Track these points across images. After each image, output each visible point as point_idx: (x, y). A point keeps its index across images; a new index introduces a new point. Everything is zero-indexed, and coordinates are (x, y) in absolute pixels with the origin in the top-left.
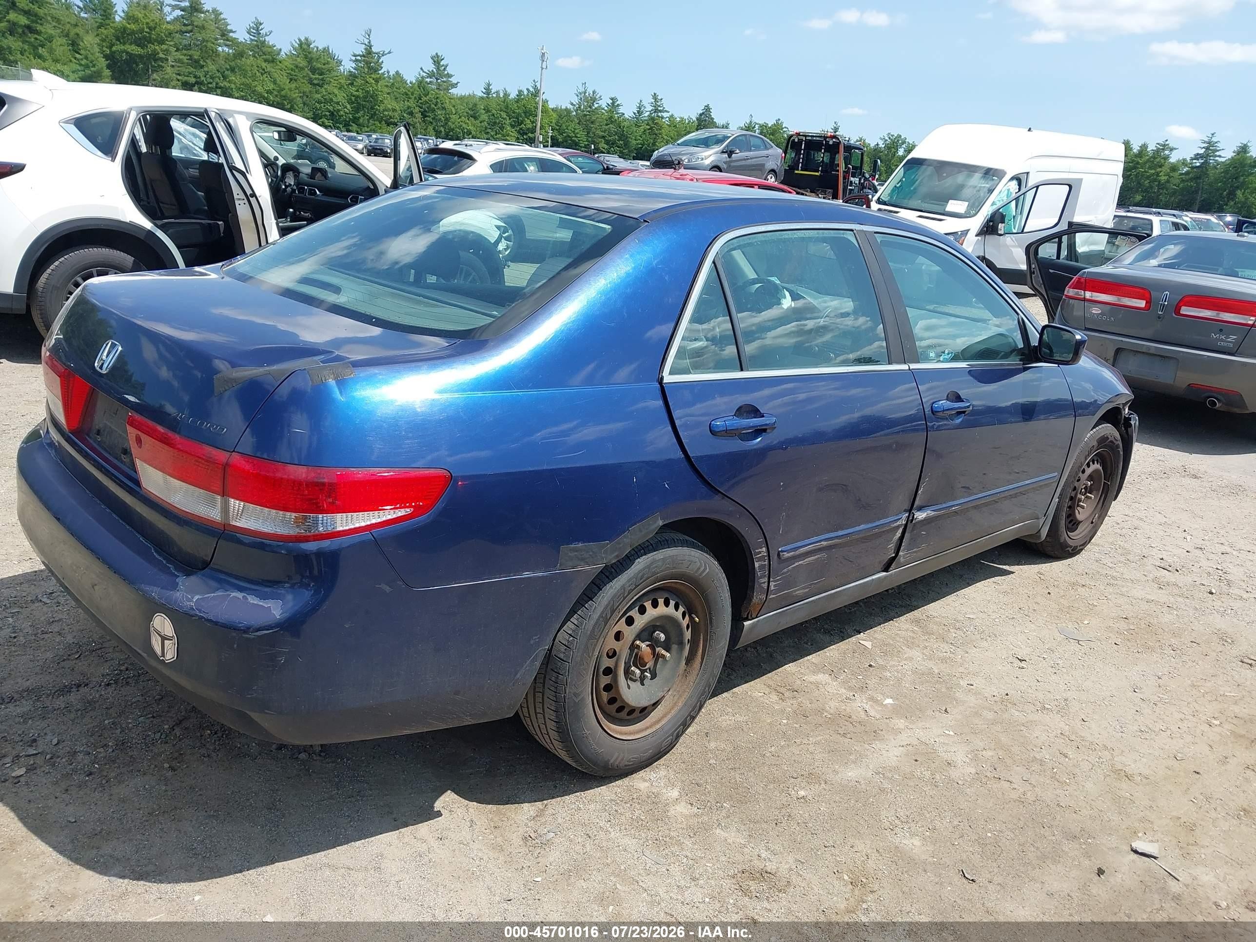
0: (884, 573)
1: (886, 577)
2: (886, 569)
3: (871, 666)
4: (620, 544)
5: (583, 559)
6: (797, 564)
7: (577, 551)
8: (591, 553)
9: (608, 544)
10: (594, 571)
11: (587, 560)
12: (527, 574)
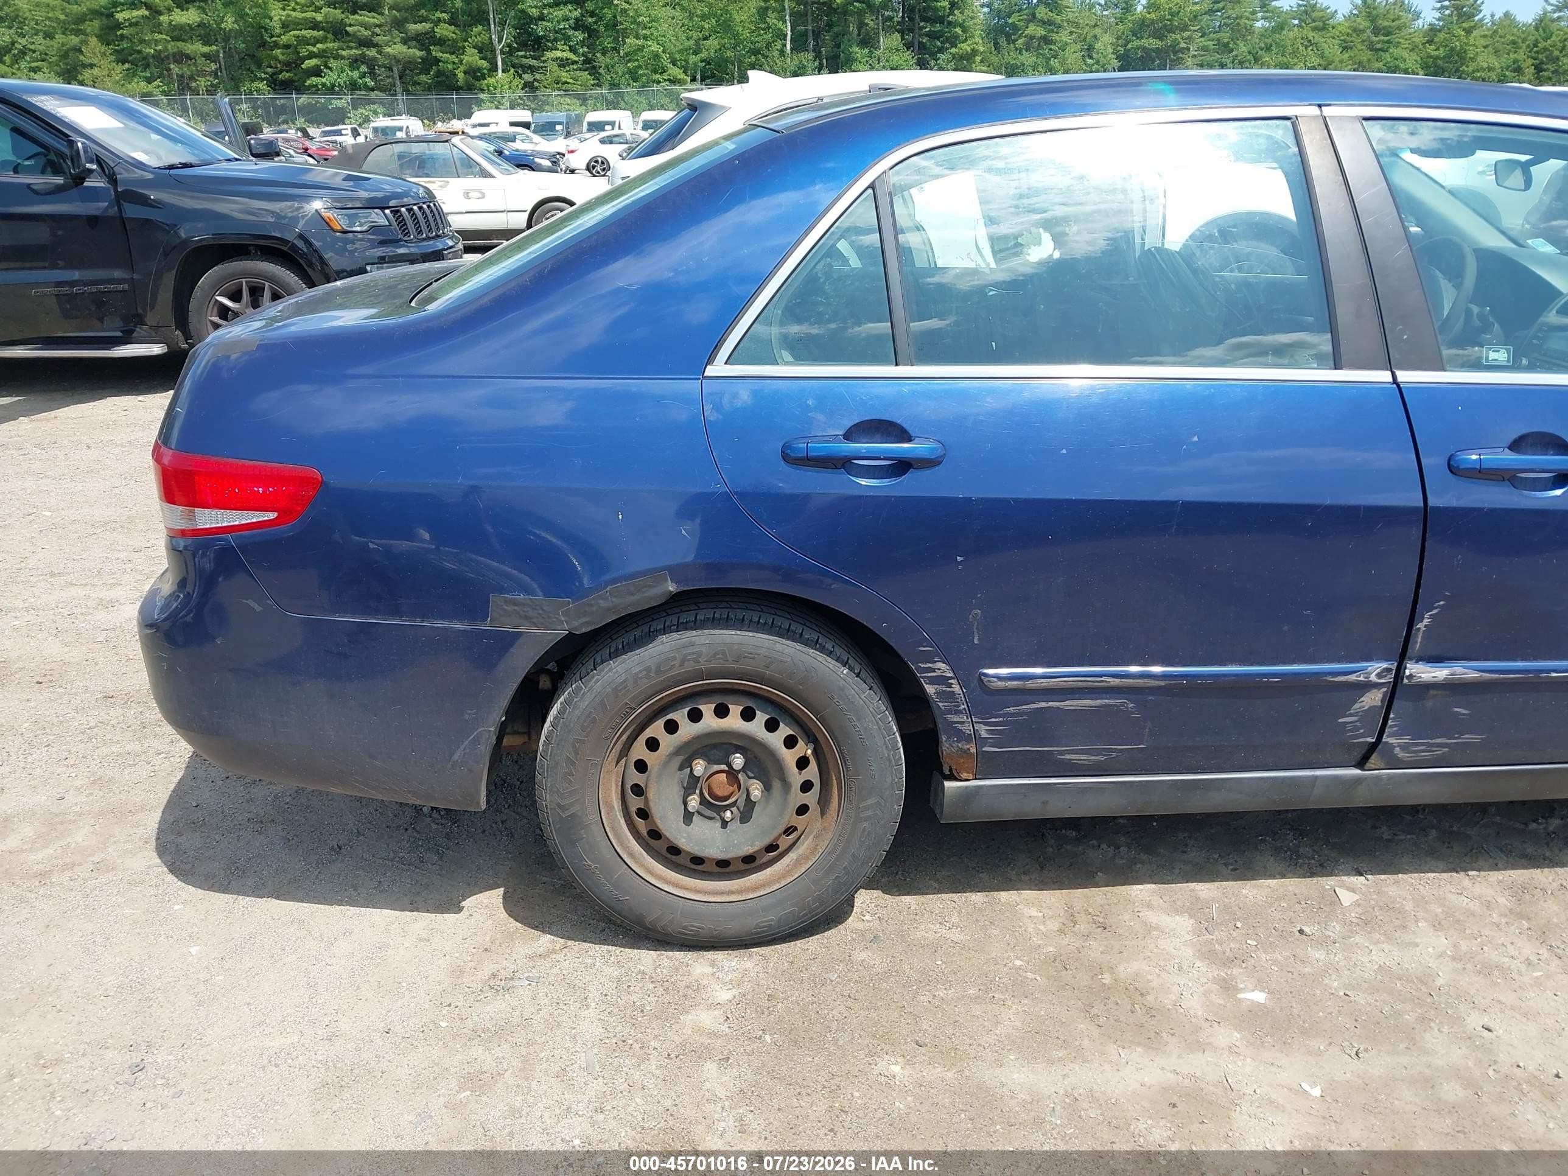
0: (1357, 772)
1: (1358, 780)
2: (1361, 764)
3: (1301, 932)
4: (591, 605)
5: (527, 618)
6: (1042, 705)
7: (516, 605)
8: (541, 612)
9: (569, 603)
10: (549, 638)
11: (535, 620)
12: (440, 624)
